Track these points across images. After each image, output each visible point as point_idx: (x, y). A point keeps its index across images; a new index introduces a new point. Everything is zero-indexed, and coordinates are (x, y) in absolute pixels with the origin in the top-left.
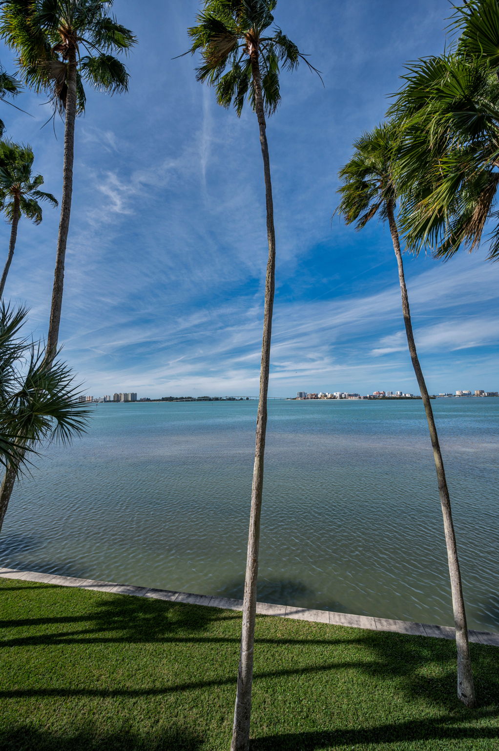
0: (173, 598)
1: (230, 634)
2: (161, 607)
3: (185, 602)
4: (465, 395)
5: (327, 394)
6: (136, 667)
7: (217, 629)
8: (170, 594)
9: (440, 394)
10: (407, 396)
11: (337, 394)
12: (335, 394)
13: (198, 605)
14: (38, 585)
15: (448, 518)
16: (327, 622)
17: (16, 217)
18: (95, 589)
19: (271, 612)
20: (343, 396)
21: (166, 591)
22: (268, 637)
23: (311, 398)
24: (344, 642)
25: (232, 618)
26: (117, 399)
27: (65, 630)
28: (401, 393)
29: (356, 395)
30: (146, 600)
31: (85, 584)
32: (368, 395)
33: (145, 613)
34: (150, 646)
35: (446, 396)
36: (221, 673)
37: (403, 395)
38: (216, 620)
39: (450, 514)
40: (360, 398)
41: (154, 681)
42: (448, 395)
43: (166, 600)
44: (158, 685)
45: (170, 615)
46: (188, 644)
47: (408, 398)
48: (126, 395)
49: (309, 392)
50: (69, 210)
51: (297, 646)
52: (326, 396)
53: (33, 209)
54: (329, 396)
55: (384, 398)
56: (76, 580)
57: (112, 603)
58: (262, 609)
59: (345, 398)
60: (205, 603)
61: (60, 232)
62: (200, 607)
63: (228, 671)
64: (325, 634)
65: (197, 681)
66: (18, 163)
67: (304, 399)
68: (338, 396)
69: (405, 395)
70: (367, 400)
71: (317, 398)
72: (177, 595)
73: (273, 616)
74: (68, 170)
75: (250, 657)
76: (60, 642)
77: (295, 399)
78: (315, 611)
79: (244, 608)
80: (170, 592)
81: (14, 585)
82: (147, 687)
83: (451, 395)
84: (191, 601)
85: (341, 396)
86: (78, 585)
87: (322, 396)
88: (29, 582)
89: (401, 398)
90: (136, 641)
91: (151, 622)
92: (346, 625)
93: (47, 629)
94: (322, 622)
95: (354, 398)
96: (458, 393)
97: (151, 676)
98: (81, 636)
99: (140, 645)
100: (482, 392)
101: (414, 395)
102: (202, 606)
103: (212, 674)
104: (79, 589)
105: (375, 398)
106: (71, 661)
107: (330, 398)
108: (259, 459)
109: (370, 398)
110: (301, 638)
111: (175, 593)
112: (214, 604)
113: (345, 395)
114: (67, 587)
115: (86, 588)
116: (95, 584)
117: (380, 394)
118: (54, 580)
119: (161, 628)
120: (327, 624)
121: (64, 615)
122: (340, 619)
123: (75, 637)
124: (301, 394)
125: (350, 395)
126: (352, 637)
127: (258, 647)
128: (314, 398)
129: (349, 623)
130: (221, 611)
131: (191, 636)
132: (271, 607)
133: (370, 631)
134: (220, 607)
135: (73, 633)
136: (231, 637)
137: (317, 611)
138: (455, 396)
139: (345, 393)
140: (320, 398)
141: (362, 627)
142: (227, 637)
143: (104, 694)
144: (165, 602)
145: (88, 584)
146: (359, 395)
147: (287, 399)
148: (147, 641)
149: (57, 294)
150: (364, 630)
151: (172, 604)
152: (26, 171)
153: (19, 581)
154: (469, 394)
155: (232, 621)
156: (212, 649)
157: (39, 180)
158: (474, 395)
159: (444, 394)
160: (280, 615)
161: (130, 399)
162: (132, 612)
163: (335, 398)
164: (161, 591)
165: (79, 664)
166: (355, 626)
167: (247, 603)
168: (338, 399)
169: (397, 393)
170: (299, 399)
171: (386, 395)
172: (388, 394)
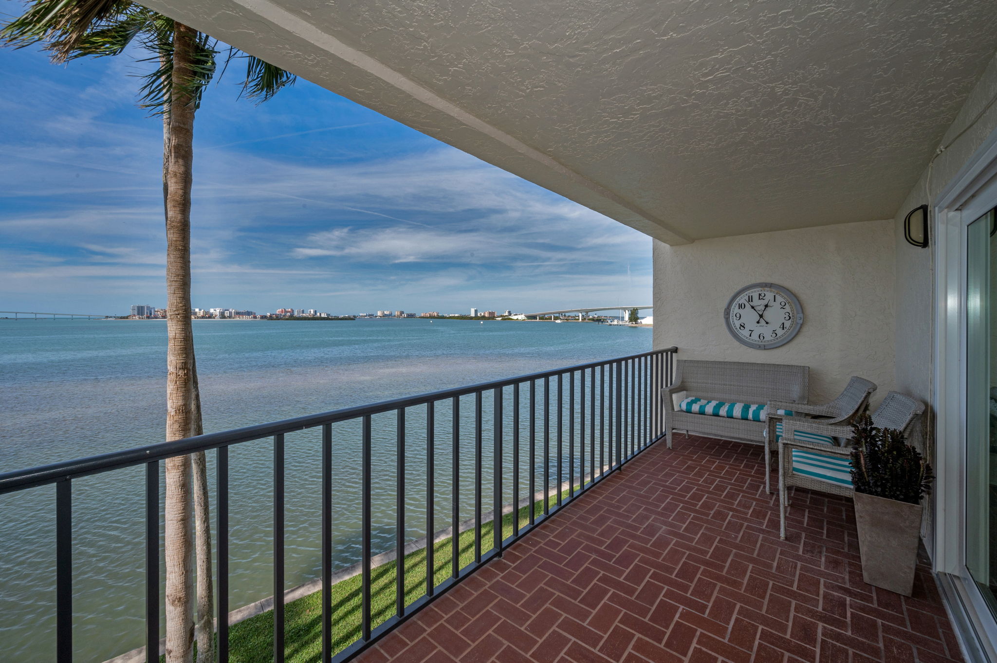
4: (385, 316)
5: (196, 310)
9: (360, 314)
10: (323, 315)
11: (216, 311)
12: (212, 311)
20: (227, 314)
23: (164, 317)
28: (315, 312)
29: (248, 313)
32: (268, 314)
35: (368, 317)
37: (318, 314)
40: (255, 317)
42: (369, 315)
47: (324, 319)
54: (201, 313)
55: (292, 318)
59: (230, 317)
67: (148, 317)
68: (218, 314)
69: (320, 314)
70: (265, 320)
77: (127, 317)
83: (373, 315)
85: (222, 316)
89: (314, 318)
95: (245, 318)
96: (379, 313)
100: (402, 313)
101: (331, 315)
105: (278, 318)
107: (203, 317)
109: (271, 318)
113: (230, 313)
117: (286, 312)
124: (140, 310)
125: (238, 313)
138: (376, 317)
139: (231, 310)
146: (254, 313)
147: (107, 317)
154: (390, 315)
158: (395, 316)
159: (365, 314)
163: (211, 316)
168: (218, 319)
169: (310, 311)
170: (137, 317)
171: (296, 314)
172: (298, 312)
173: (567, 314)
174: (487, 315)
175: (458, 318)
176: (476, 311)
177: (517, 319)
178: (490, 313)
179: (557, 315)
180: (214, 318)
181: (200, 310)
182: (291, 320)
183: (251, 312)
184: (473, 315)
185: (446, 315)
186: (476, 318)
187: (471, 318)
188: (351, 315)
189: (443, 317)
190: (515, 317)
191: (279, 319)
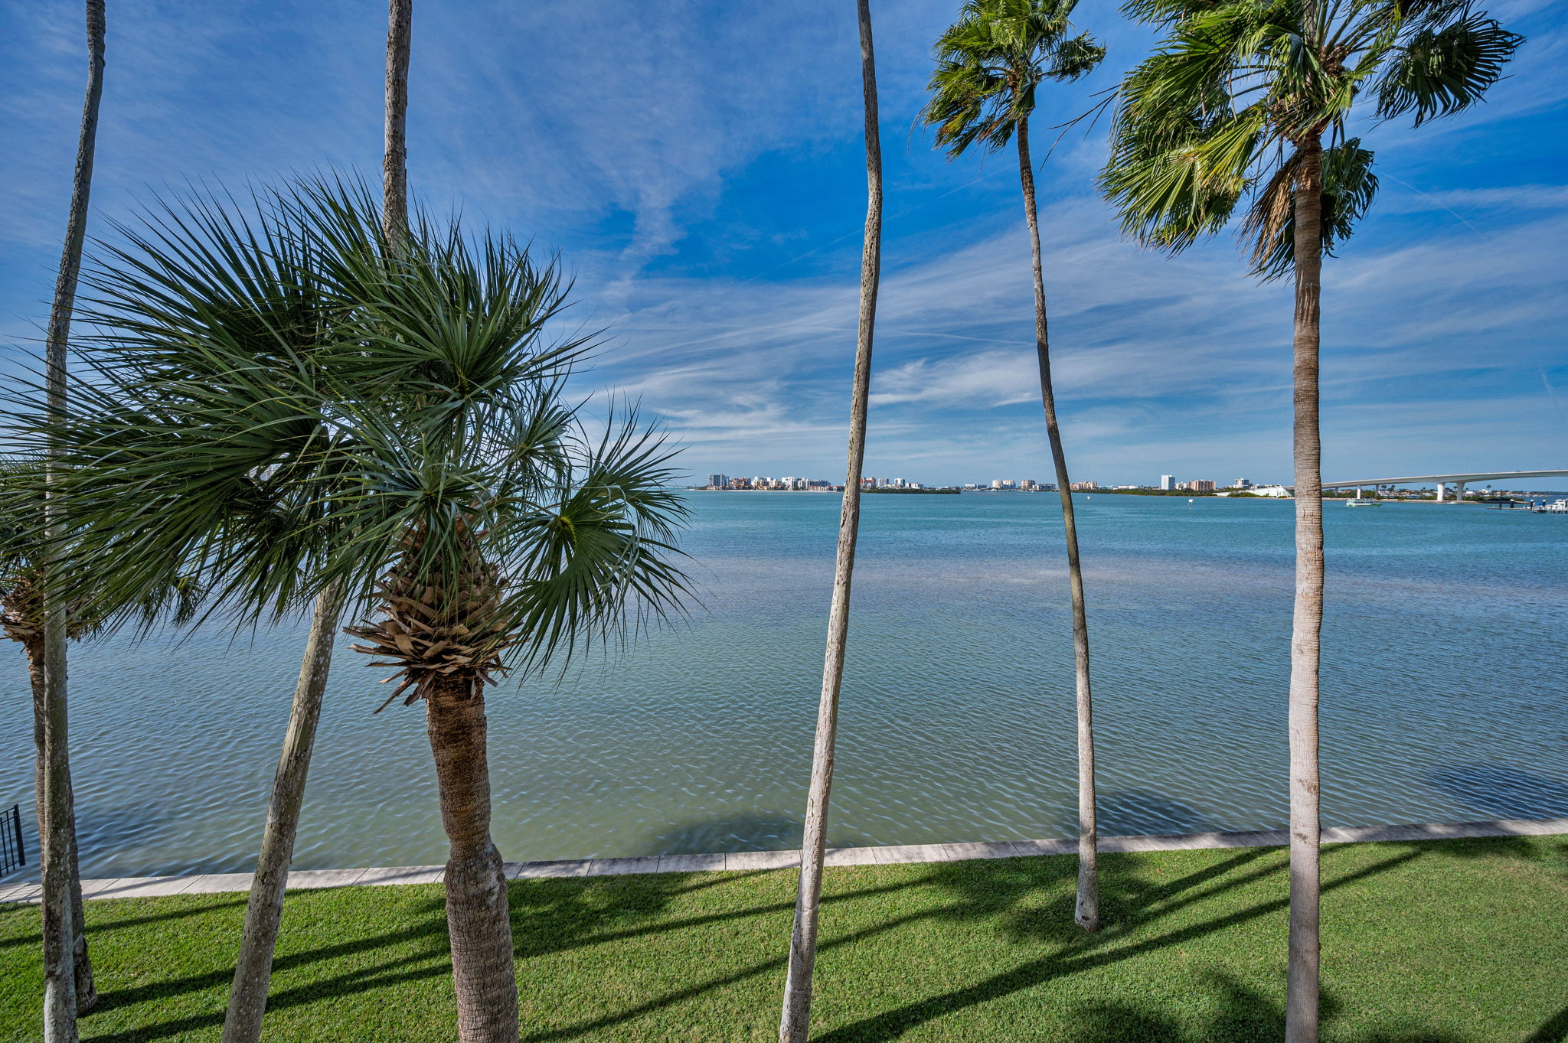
4: (1004, 487)
5: (769, 479)
9: (967, 485)
10: (914, 486)
11: (788, 481)
12: (783, 480)
20: (800, 485)
23: (738, 488)
28: (904, 482)
29: (823, 484)
35: (977, 490)
37: (907, 485)
40: (831, 489)
42: (979, 487)
47: (915, 491)
49: (733, 476)
52: (766, 484)
54: (773, 484)
55: (874, 489)
67: (724, 488)
68: (790, 484)
69: (910, 485)
71: (750, 488)
77: (705, 488)
83: (985, 486)
85: (795, 484)
87: (758, 483)
89: (903, 491)
95: (820, 490)
96: (995, 484)
100: (1032, 483)
101: (925, 486)
107: (775, 488)
113: (804, 483)
117: (866, 481)
124: (716, 479)
125: (812, 484)
128: (744, 488)
138: (990, 488)
139: (804, 480)
140: (756, 488)
146: (828, 483)
147: (693, 488)
154: (1013, 487)
158: (1020, 487)
159: (974, 485)
163: (783, 487)
168: (790, 490)
169: (897, 481)
170: (714, 488)
171: (879, 485)
172: (882, 484)
173: (1398, 487)
174: (1194, 487)
175: (1134, 492)
176: (1172, 481)
177: (1267, 496)
178: (1201, 483)
179: (1372, 488)
180: (787, 489)
181: (772, 479)
182: (873, 492)
184: (1165, 485)
185: (1110, 487)
186: (1172, 491)
187: (1163, 493)
188: (953, 486)
189: (1105, 491)
190: (1262, 492)
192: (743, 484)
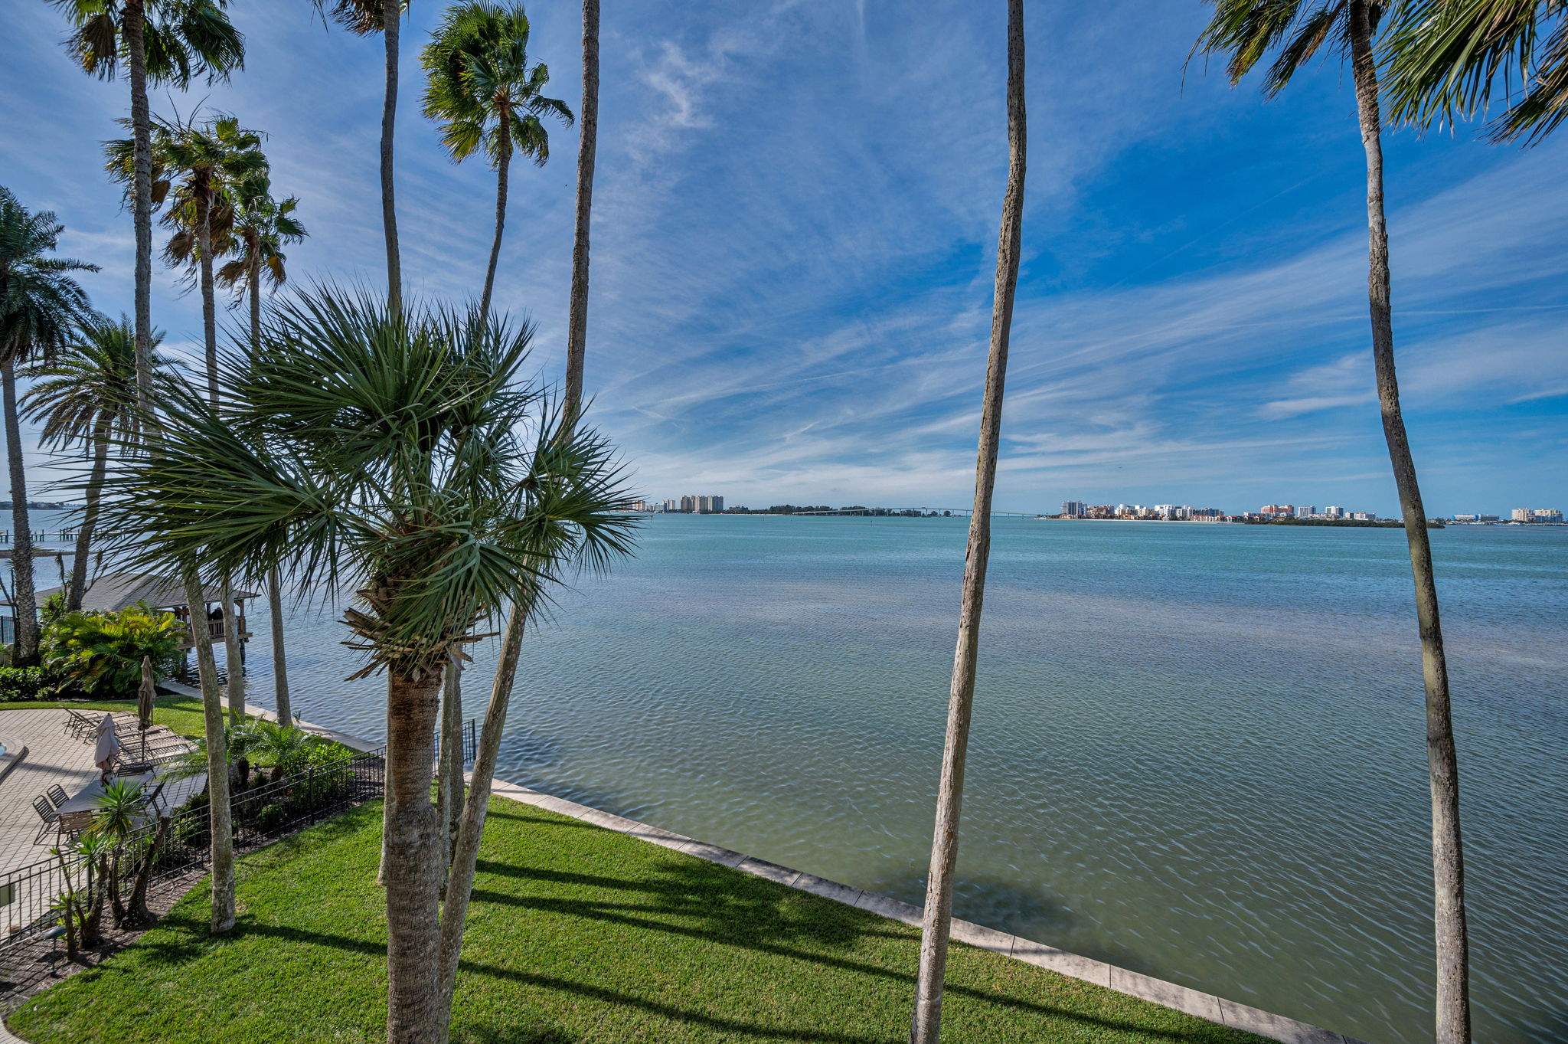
0: (790, 881)
1: (896, 964)
2: (767, 892)
3: (811, 891)
5: (1137, 507)
6: (723, 983)
7: (872, 951)
8: (783, 872)
9: (1458, 517)
10: (1357, 517)
11: (1163, 509)
12: (1157, 508)
13: (836, 902)
14: (563, 819)
15: (1446, 812)
16: (1106, 984)
17: (504, 156)
18: (655, 841)
19: (980, 941)
20: (1179, 513)
21: (776, 866)
22: (974, 987)
23: (1097, 517)
24: (1141, 1030)
25: (900, 937)
26: (687, 506)
27: (607, 900)
28: (1341, 511)
29: (1212, 513)
30: (740, 875)
31: (637, 830)
32: (1246, 514)
33: (739, 896)
34: (747, 954)
35: (1478, 522)
36: (876, 1028)
37: (1347, 515)
38: (870, 933)
39: (1454, 804)
40: (1223, 519)
41: (754, 1013)
42: (1483, 519)
43: (777, 881)
44: (761, 1021)
45: (783, 909)
46: (816, 966)
47: (1362, 524)
48: (703, 500)
49: (1091, 504)
50: (595, 125)
51: (1035, 1015)
52: (1134, 512)
53: (533, 135)
54: (1143, 512)
55: (1290, 520)
56: (622, 821)
57: (683, 869)
58: (960, 931)
60: (849, 900)
61: (579, 172)
62: (839, 905)
63: (890, 1027)
64: (1099, 1005)
65: (832, 1032)
66: (504, 44)
67: (1080, 517)
68: (1166, 512)
69: (1352, 515)
70: (1241, 525)
71: (1112, 517)
72: (796, 876)
73: (986, 950)
74: (591, 41)
75: (934, 1011)
76: (600, 916)
77: (1058, 517)
78: (1077, 958)
79: (926, 923)
80: (783, 868)
81: (528, 813)
82: (742, 1020)
83: (1496, 518)
84: (822, 891)
85: (1173, 516)
86: (626, 830)
87: (1123, 512)
88: (550, 813)
89: (1338, 523)
90: (722, 940)
91: (750, 914)
92: (1148, 998)
93: (580, 892)
94: (1092, 981)
95: (1207, 520)
96: (1516, 514)
97: (749, 1003)
98: (632, 914)
99: (731, 950)
102: (843, 905)
103: (860, 1026)
104: (628, 836)
105: (1264, 520)
106: (618, 950)
107: (1145, 518)
108: (967, 633)
109: (1251, 520)
110: (1043, 1002)
111: (794, 872)
112: (866, 904)
113: (1184, 512)
114: (609, 831)
115: (640, 838)
116: (654, 833)
117: (1279, 510)
118: (588, 815)
119: (767, 927)
120: (1103, 988)
121: (604, 875)
122: (1135, 985)
123: (624, 913)
124: (1072, 508)
125: (1196, 513)
126: (1163, 1025)
127: (950, 1001)
128: (1105, 517)
129: (1157, 996)
130: (880, 920)
131: (822, 953)
132: (981, 932)
133: (1206, 1022)
134: (879, 913)
135: (620, 907)
136: (898, 970)
137: (1083, 958)
138: (1506, 522)
139: (1184, 508)
140: (1119, 517)
141: (1187, 1010)
142: (889, 968)
143: (671, 1013)
144: (774, 884)
145: (642, 832)
146: (1222, 513)
147: (1039, 516)
148: (742, 944)
149: (579, 297)
150: (1190, 1017)
151: (789, 891)
152: (517, 56)
153: (535, 808)
155: (901, 942)
156: (861, 983)
157: (540, 75)
159: (1473, 516)
160: (1000, 950)
161: (710, 507)
162: (717, 891)
163: (1156, 517)
164: (768, 864)
165: (629, 956)
166: (1168, 1005)
167: (931, 912)
168: (1165, 520)
169: (1329, 510)
170: (1068, 517)
171: (1298, 514)
172: (1304, 512)
180: (1161, 519)
181: (1141, 507)
182: (1290, 524)
183: (1217, 511)
191: (1267, 523)
192: (1104, 513)
